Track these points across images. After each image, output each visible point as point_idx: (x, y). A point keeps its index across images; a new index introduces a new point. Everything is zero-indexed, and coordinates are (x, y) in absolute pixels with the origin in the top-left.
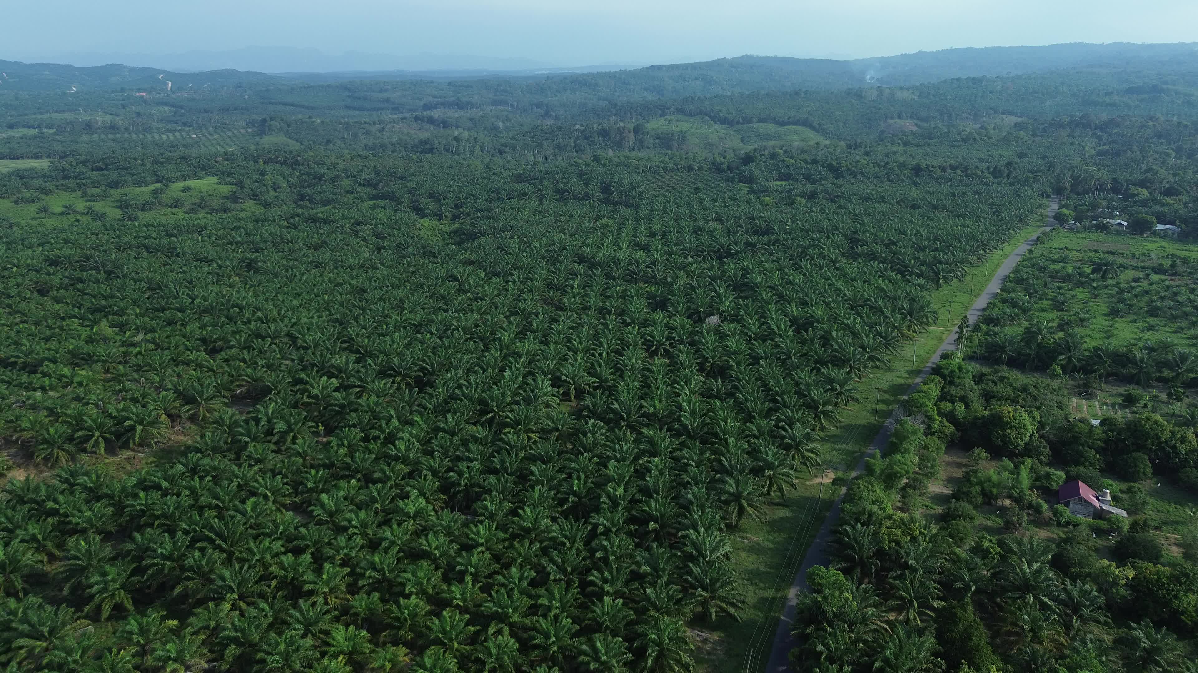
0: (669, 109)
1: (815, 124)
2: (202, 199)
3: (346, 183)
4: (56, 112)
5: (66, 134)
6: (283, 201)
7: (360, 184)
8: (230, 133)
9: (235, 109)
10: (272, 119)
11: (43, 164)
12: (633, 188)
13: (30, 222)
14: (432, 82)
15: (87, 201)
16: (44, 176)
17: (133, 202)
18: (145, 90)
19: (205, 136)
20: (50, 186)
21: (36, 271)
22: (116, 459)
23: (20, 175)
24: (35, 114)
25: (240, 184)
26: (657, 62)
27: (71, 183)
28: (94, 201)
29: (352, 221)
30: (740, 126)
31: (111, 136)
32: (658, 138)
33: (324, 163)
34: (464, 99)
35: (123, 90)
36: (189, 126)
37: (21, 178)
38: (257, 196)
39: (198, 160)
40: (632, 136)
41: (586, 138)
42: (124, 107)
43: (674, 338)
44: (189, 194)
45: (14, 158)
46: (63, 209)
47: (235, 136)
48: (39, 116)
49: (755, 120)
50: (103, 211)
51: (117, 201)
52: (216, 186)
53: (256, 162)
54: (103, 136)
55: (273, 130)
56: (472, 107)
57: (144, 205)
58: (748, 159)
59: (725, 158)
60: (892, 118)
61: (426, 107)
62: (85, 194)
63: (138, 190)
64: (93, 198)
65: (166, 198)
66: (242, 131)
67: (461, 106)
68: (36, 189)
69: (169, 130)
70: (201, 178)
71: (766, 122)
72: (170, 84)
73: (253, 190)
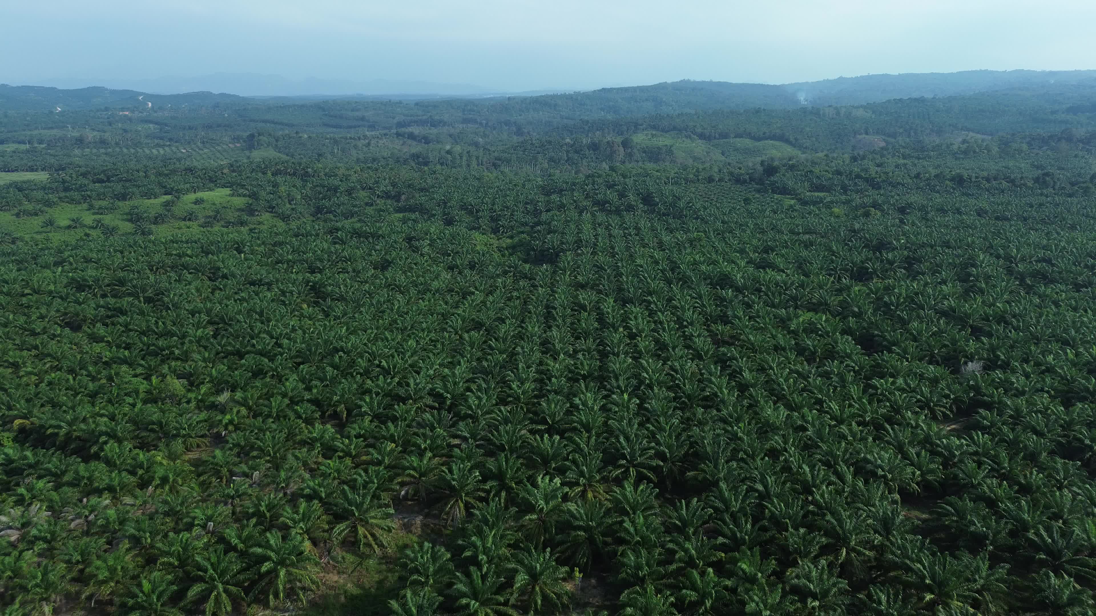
0: (642, 125)
1: (792, 139)
2: (218, 212)
3: (362, 194)
4: (45, 129)
5: (58, 148)
6: (300, 213)
7: (379, 196)
8: (219, 148)
9: (219, 126)
10: (259, 135)
11: (42, 177)
13: (35, 235)
14: (400, 102)
15: (94, 214)
16: (44, 188)
17: (145, 215)
18: (128, 109)
19: (195, 151)
20: (53, 197)
21: (61, 298)
23: (19, 187)
24: (24, 130)
25: (254, 196)
26: (608, 86)
27: (76, 195)
28: (101, 214)
30: (717, 141)
31: (102, 151)
32: (645, 152)
33: (336, 175)
34: (437, 118)
35: (107, 109)
36: (176, 142)
37: (20, 190)
38: (274, 207)
39: (204, 171)
40: (621, 149)
41: (576, 152)
42: (110, 124)
44: (203, 206)
45: (8, 171)
46: (69, 223)
47: (225, 151)
48: (29, 133)
49: (732, 136)
50: (113, 224)
51: (127, 214)
52: (229, 198)
53: (264, 173)
54: (94, 151)
55: (262, 145)
56: (444, 125)
57: (156, 218)
58: (769, 169)
60: (860, 134)
61: (400, 125)
62: (91, 207)
63: (148, 202)
64: (101, 211)
65: (178, 210)
66: (231, 146)
67: (434, 124)
68: (38, 201)
69: (158, 145)
70: (211, 190)
71: (742, 137)
72: (150, 104)
73: (268, 202)
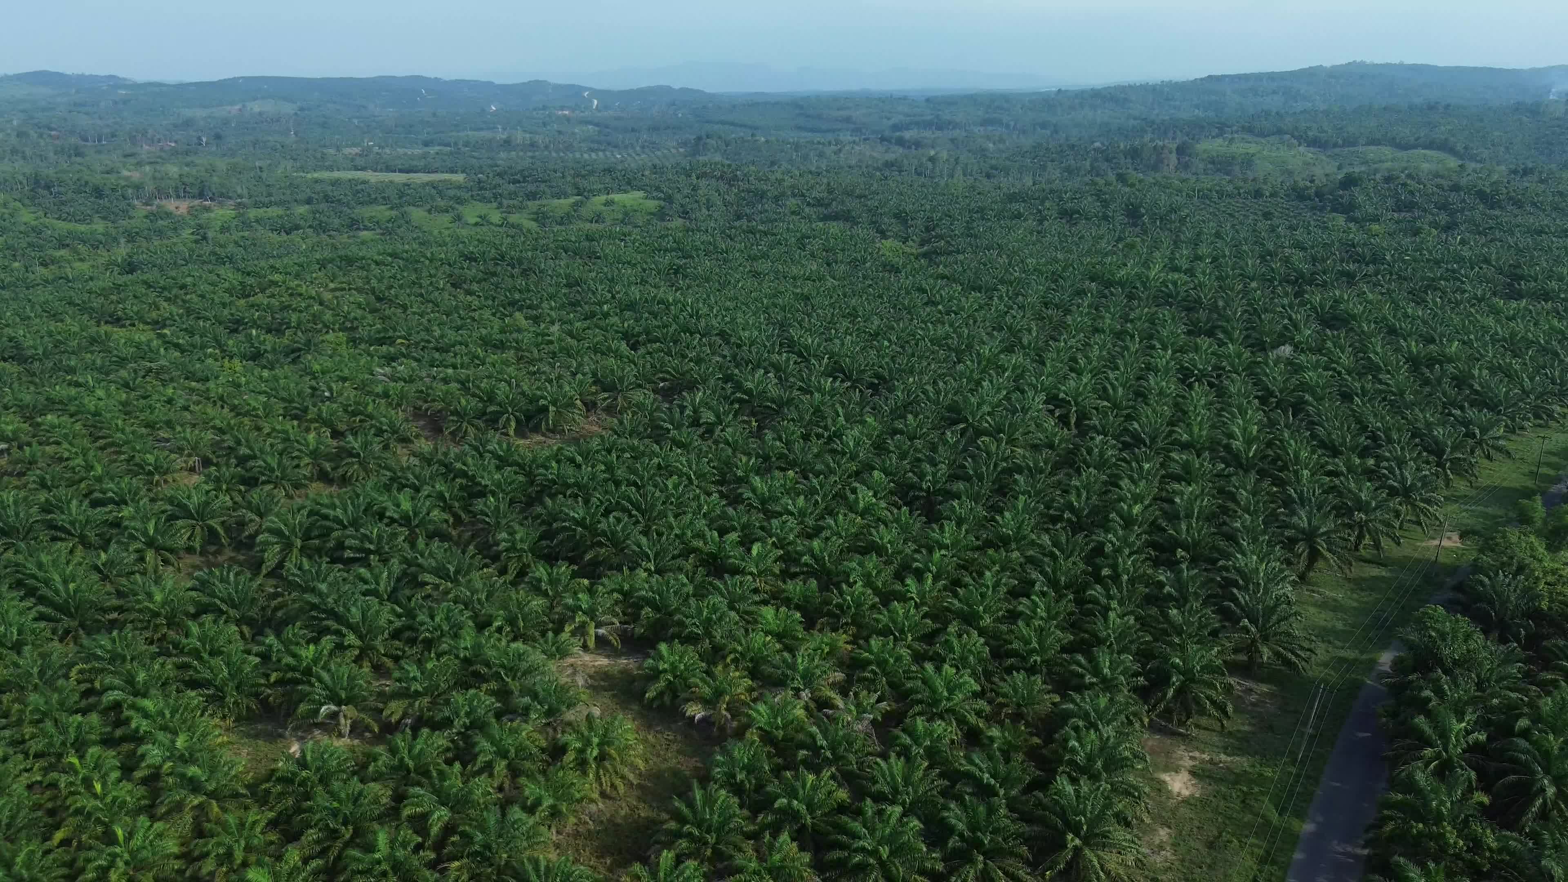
0: (1230, 127)
1: (1459, 147)
2: (626, 214)
3: (792, 202)
4: (475, 130)
5: (483, 151)
6: (716, 220)
7: (809, 204)
8: (659, 153)
9: (668, 128)
10: (708, 137)
11: (460, 177)
12: (1173, 210)
14: (905, 98)
15: (502, 212)
16: (459, 187)
17: (551, 215)
18: (568, 108)
19: (631, 156)
20: (467, 196)
21: (450, 265)
22: (527, 442)
24: (453, 131)
25: (669, 199)
26: (1217, 72)
27: (488, 194)
28: (509, 212)
29: (798, 235)
30: (1337, 150)
31: (530, 154)
32: (1213, 163)
33: (768, 179)
34: (945, 118)
35: (544, 108)
36: (613, 146)
38: (687, 213)
39: (623, 172)
40: (1173, 157)
41: (1107, 160)
42: (545, 124)
43: (1223, 369)
44: (613, 208)
45: (429, 172)
46: (479, 220)
47: (665, 156)
48: (456, 134)
49: (1362, 142)
50: (519, 222)
51: (533, 213)
52: (641, 201)
53: (688, 176)
54: (521, 154)
55: (708, 148)
56: (954, 128)
57: (562, 218)
58: (1349, 182)
59: (1312, 181)
61: (896, 127)
62: (500, 206)
63: (556, 202)
64: (509, 210)
65: (584, 211)
66: (674, 151)
67: (941, 126)
68: (451, 198)
69: (592, 150)
70: (626, 192)
71: (1380, 144)
72: (596, 102)
73: (682, 206)
